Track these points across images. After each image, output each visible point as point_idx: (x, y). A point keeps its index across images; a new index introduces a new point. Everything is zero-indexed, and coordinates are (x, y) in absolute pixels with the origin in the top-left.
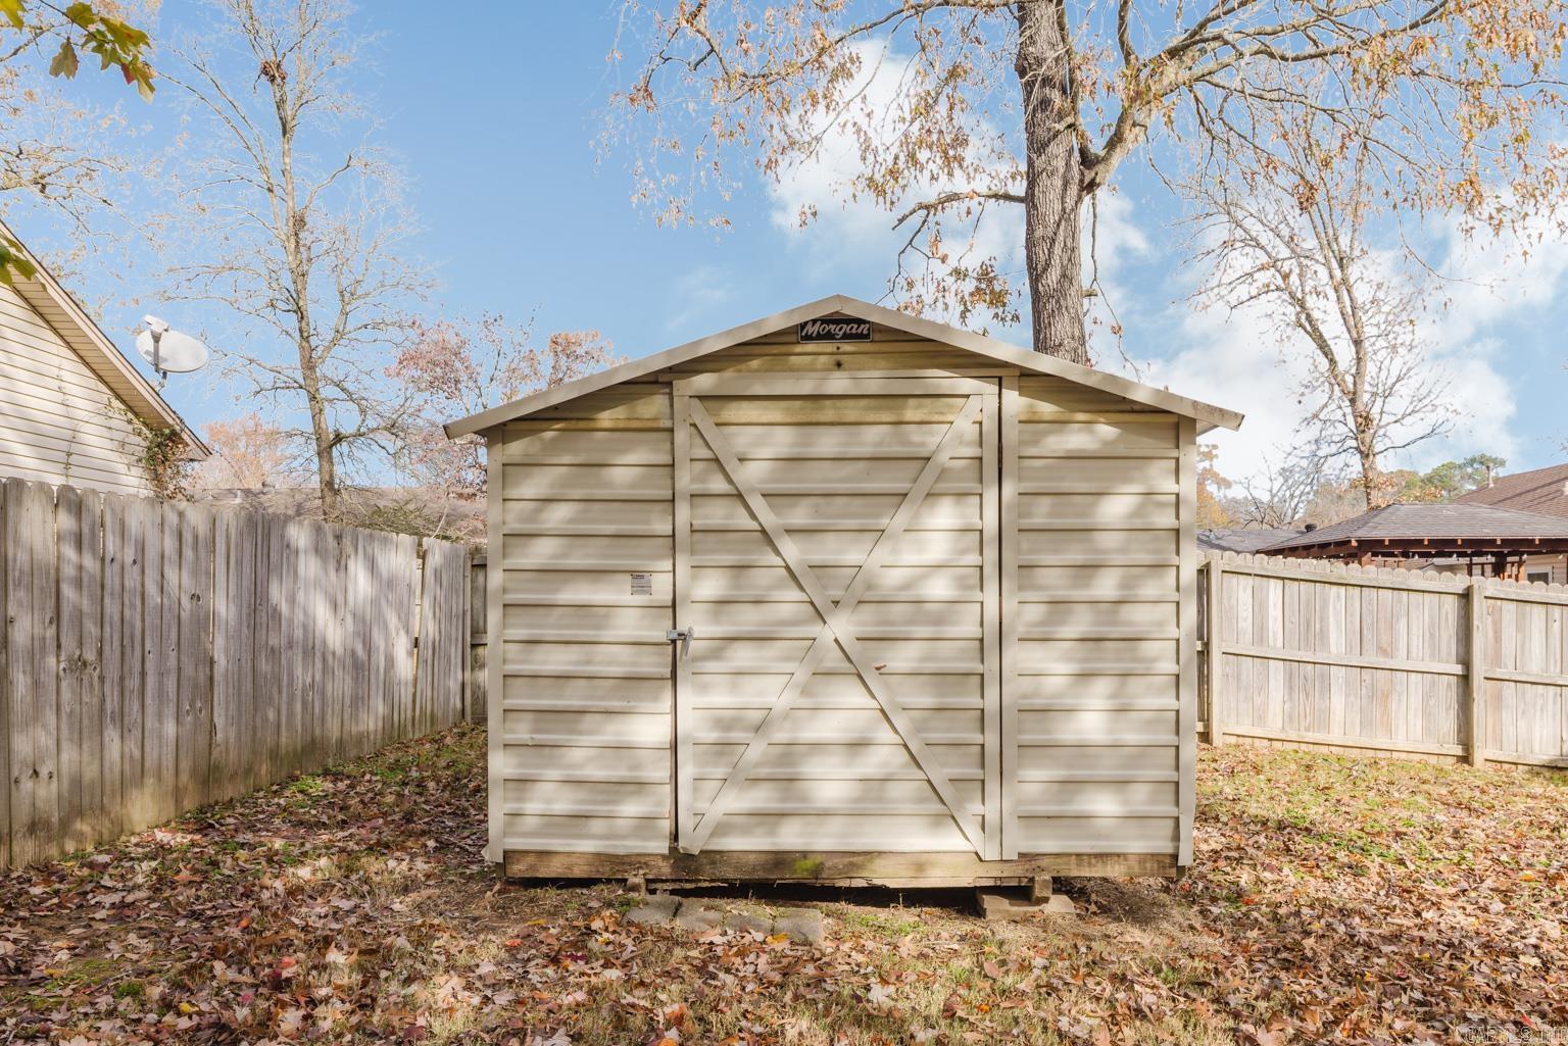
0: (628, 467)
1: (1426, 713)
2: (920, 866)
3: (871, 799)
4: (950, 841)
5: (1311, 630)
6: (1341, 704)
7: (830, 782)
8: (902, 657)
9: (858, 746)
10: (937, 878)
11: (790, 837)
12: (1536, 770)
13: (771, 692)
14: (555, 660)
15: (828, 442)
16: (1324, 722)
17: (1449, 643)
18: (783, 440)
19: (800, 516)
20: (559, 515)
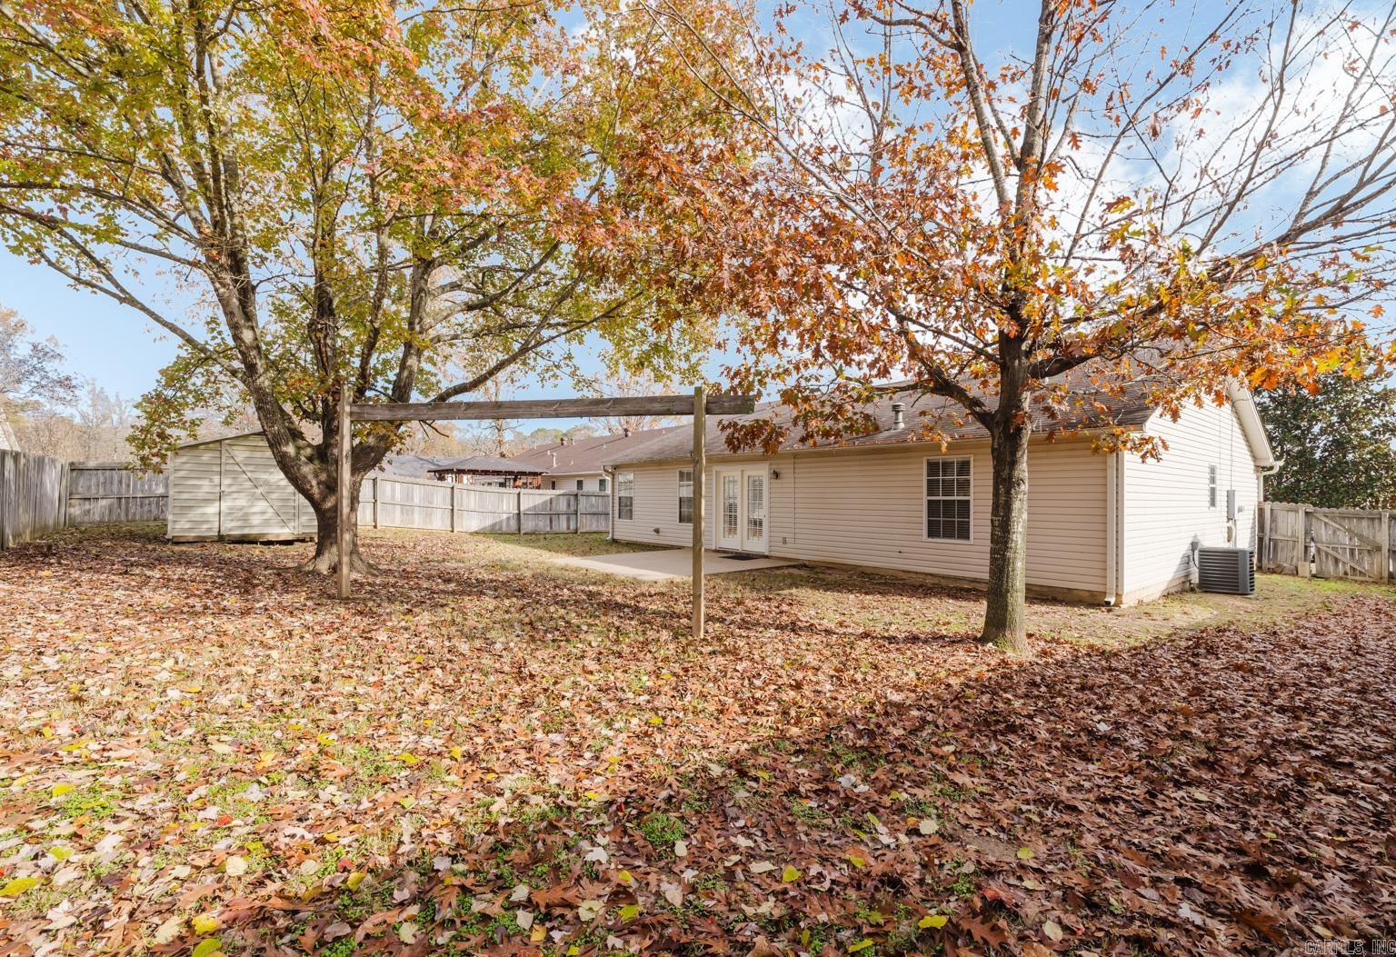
0: (206, 457)
1: (442, 520)
2: (278, 535)
3: (266, 522)
4: (286, 530)
5: (409, 496)
6: (417, 516)
7: (256, 520)
8: (274, 496)
9: (263, 513)
10: (281, 539)
11: (246, 531)
12: (471, 534)
13: (242, 502)
14: (185, 496)
15: (258, 455)
16: (412, 522)
17: (449, 501)
18: (247, 454)
19: (251, 468)
20: (187, 466)
